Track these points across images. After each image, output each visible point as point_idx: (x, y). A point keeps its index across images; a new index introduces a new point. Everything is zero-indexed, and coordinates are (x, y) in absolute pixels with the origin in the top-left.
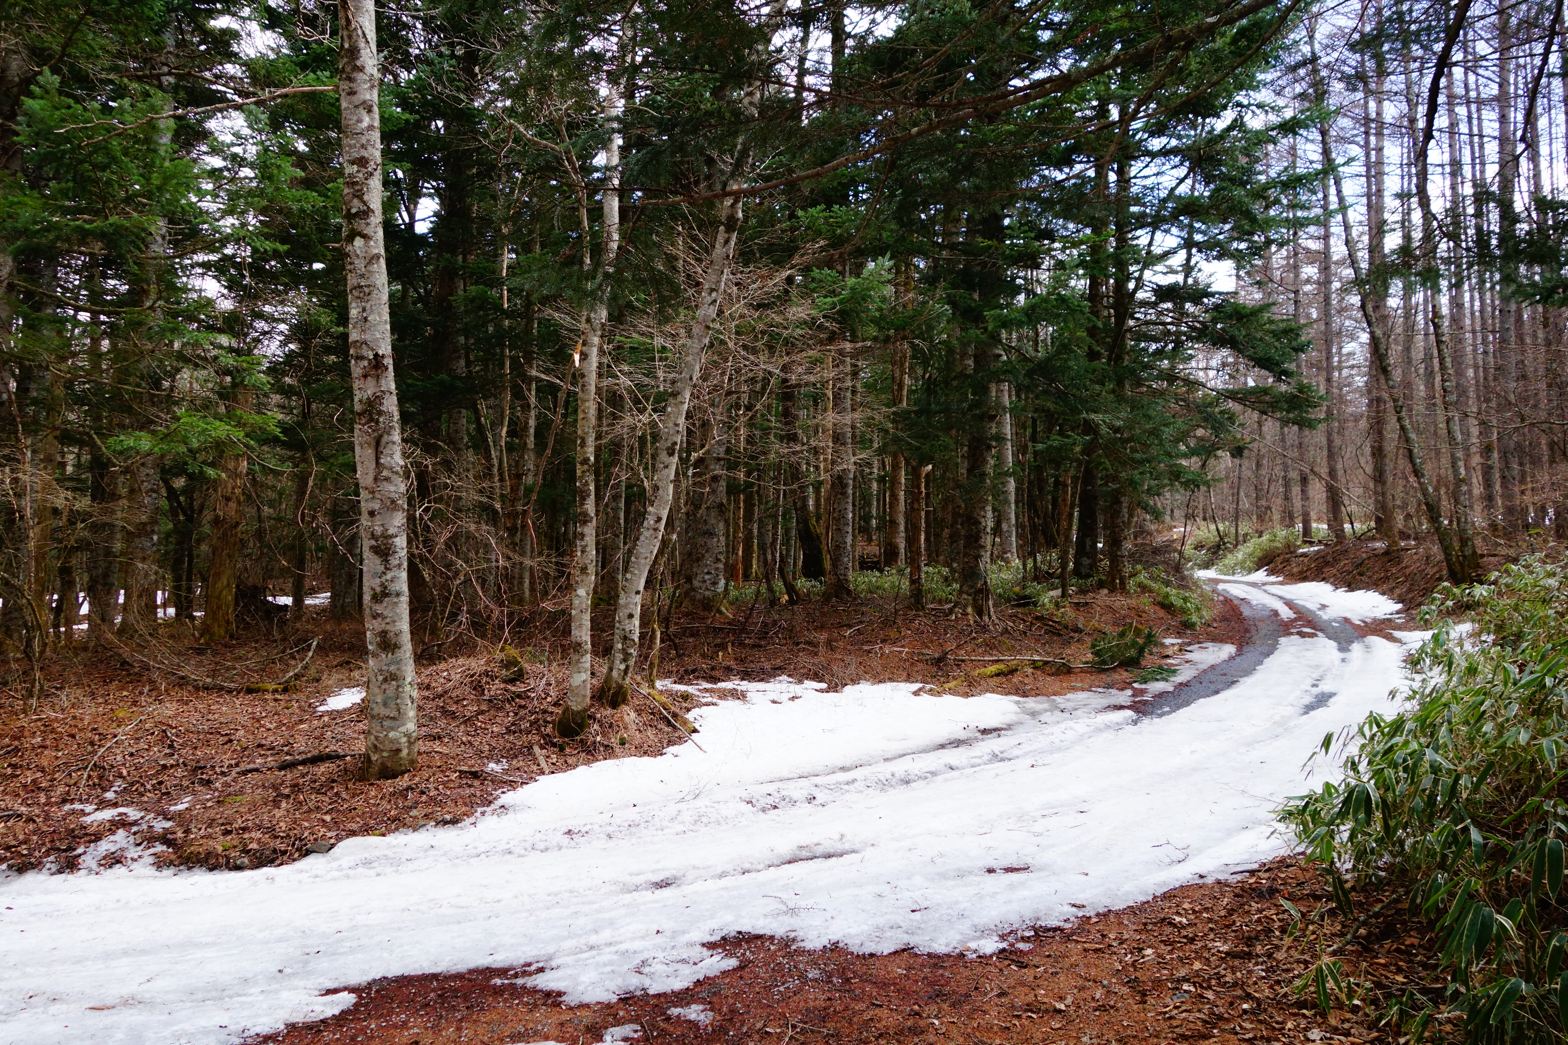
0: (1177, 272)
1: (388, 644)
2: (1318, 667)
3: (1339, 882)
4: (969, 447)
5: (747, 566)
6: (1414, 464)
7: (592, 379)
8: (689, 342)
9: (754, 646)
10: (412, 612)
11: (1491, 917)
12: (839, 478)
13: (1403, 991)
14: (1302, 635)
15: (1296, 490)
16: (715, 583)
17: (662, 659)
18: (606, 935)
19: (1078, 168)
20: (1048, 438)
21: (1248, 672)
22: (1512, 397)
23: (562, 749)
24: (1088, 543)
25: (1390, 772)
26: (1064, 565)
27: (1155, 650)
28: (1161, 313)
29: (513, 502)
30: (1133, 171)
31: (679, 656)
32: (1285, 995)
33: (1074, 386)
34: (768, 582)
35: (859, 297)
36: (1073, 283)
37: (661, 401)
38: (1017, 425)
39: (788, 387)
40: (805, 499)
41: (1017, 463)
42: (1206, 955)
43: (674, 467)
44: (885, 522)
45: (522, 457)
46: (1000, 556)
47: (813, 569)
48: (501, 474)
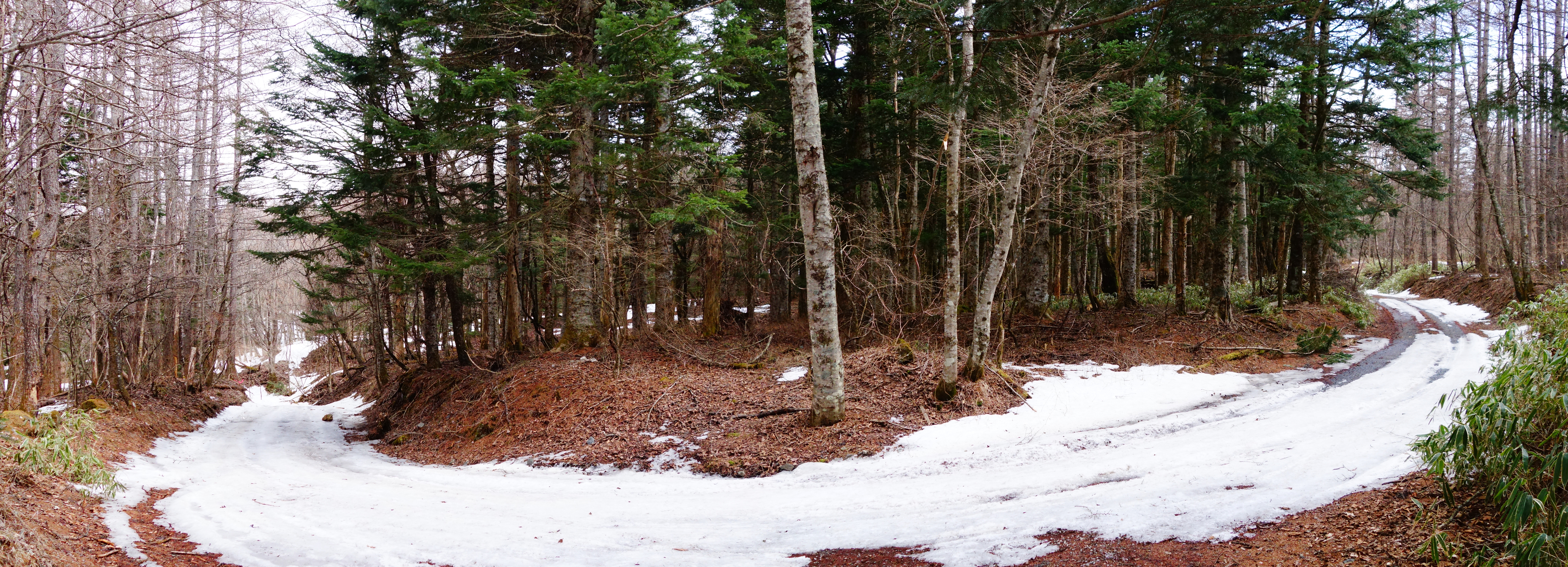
0: (1358, 94)
1: (824, 339)
2: (1438, 352)
3: (1447, 486)
4: (1218, 204)
5: (1064, 285)
6: (1499, 226)
7: (956, 158)
8: (1023, 132)
9: (1069, 340)
10: (839, 317)
11: (1531, 500)
12: (1128, 224)
13: (1481, 547)
14: (1430, 332)
15: (1429, 239)
16: (1042, 297)
17: (1006, 348)
18: (970, 529)
19: (1294, 23)
20: (1271, 199)
21: (1396, 356)
22: (1555, 189)
23: (939, 409)
24: (1296, 270)
25: (1478, 418)
26: (1280, 285)
27: (1338, 342)
28: (1347, 120)
29: (904, 242)
30: (1331, 28)
31: (1017, 346)
32: (1413, 555)
33: (1289, 165)
34: (1078, 295)
35: (1142, 101)
36: (1289, 96)
37: (1004, 172)
38: (1250, 190)
39: (1092, 162)
40: (1104, 239)
41: (1250, 215)
42: (1365, 535)
43: (1013, 217)
44: (1159, 254)
45: (909, 212)
46: (1237, 279)
47: (1109, 286)
48: (896, 224)
